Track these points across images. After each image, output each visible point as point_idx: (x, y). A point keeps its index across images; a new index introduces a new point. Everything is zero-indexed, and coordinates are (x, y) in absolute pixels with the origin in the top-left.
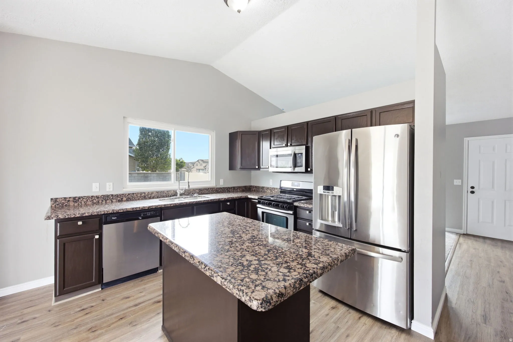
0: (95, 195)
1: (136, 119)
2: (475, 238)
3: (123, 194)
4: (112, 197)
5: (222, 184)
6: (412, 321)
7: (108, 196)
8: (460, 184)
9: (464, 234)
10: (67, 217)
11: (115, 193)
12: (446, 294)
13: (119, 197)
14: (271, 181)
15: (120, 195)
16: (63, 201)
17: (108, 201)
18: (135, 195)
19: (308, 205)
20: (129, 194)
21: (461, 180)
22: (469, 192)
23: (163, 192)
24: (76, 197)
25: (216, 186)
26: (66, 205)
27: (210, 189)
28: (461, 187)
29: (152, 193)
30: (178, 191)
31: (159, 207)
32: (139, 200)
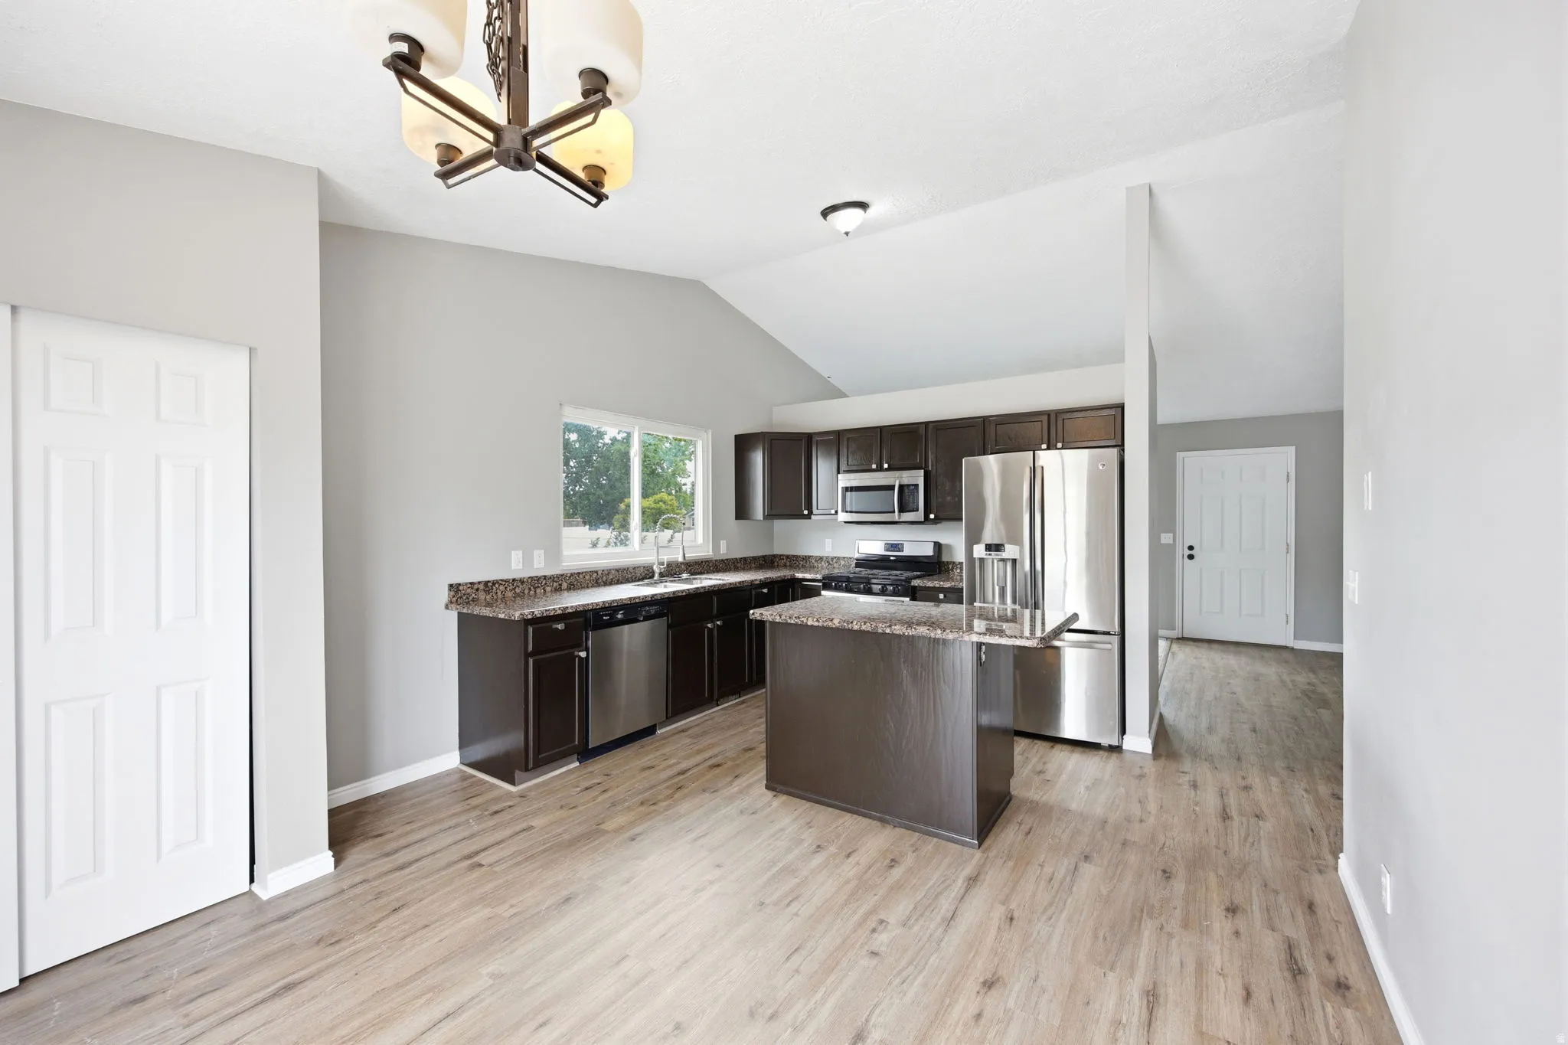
0: (517, 576)
1: (576, 408)
2: (1196, 644)
3: (562, 575)
4: (544, 582)
5: (724, 551)
6: (1124, 737)
7: (538, 579)
8: (1171, 542)
9: (1178, 639)
10: (545, 615)
11: (548, 573)
12: (1161, 713)
13: (556, 582)
14: (828, 542)
15: (558, 576)
16: (469, 591)
17: (538, 591)
18: (581, 576)
19: (942, 583)
20: (572, 575)
21: (1172, 535)
22: (1185, 557)
23: (625, 570)
24: (489, 582)
25: (715, 555)
26: (473, 598)
27: (705, 562)
28: (1172, 547)
29: (609, 571)
30: (655, 567)
31: (667, 596)
32: (588, 587)
